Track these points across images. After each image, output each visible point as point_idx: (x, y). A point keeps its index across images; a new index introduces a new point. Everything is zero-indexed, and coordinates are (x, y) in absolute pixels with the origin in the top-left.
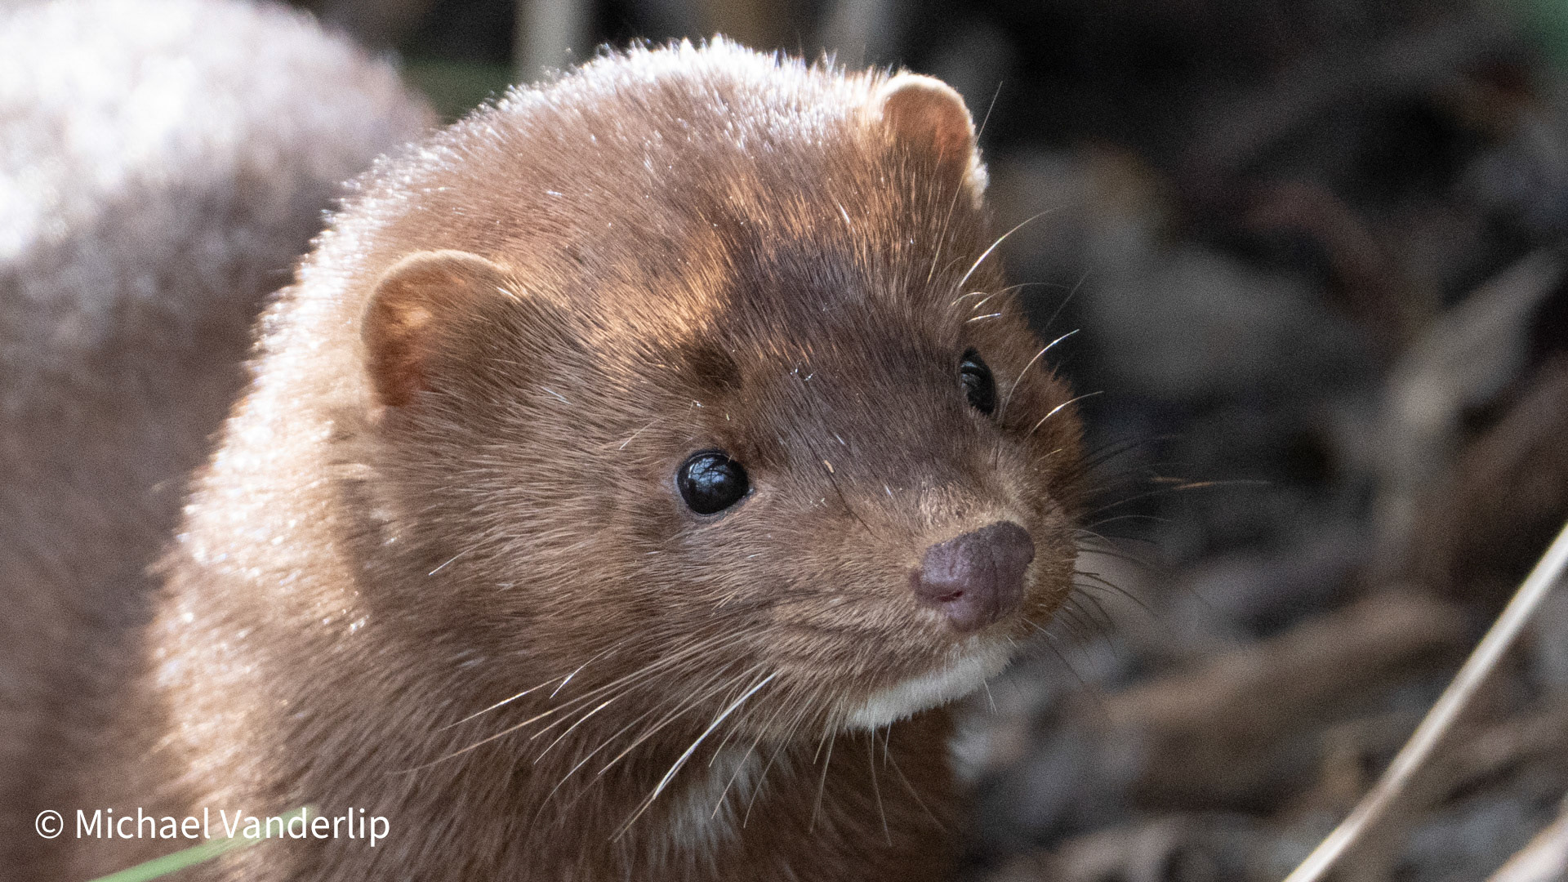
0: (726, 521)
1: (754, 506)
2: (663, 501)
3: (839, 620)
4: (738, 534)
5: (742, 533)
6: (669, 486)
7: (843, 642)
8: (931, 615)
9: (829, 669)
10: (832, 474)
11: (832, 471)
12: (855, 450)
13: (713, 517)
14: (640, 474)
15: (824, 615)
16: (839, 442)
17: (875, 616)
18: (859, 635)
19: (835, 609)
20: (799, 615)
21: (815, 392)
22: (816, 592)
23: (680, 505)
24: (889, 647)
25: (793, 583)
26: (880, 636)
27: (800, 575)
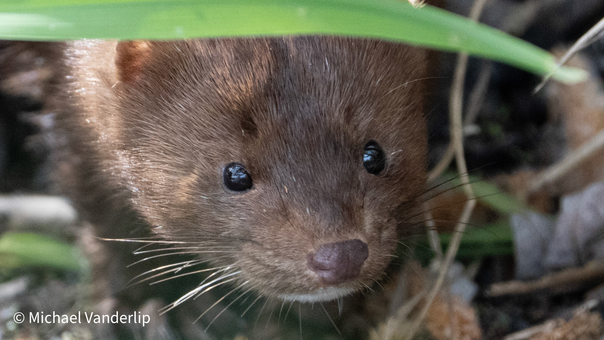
0: (237, 197)
1: (252, 195)
2: (214, 176)
3: (268, 262)
4: (241, 205)
5: (243, 205)
6: (220, 171)
7: (269, 271)
8: (311, 273)
9: (260, 280)
10: (286, 193)
11: (287, 192)
12: (299, 186)
13: (233, 192)
14: (209, 160)
15: (262, 258)
16: (293, 180)
17: (286, 265)
18: (275, 271)
19: (269, 256)
20: (252, 253)
21: (290, 151)
22: (262, 245)
23: (221, 181)
24: (289, 280)
25: (255, 237)
26: (286, 275)
27: (258, 235)
